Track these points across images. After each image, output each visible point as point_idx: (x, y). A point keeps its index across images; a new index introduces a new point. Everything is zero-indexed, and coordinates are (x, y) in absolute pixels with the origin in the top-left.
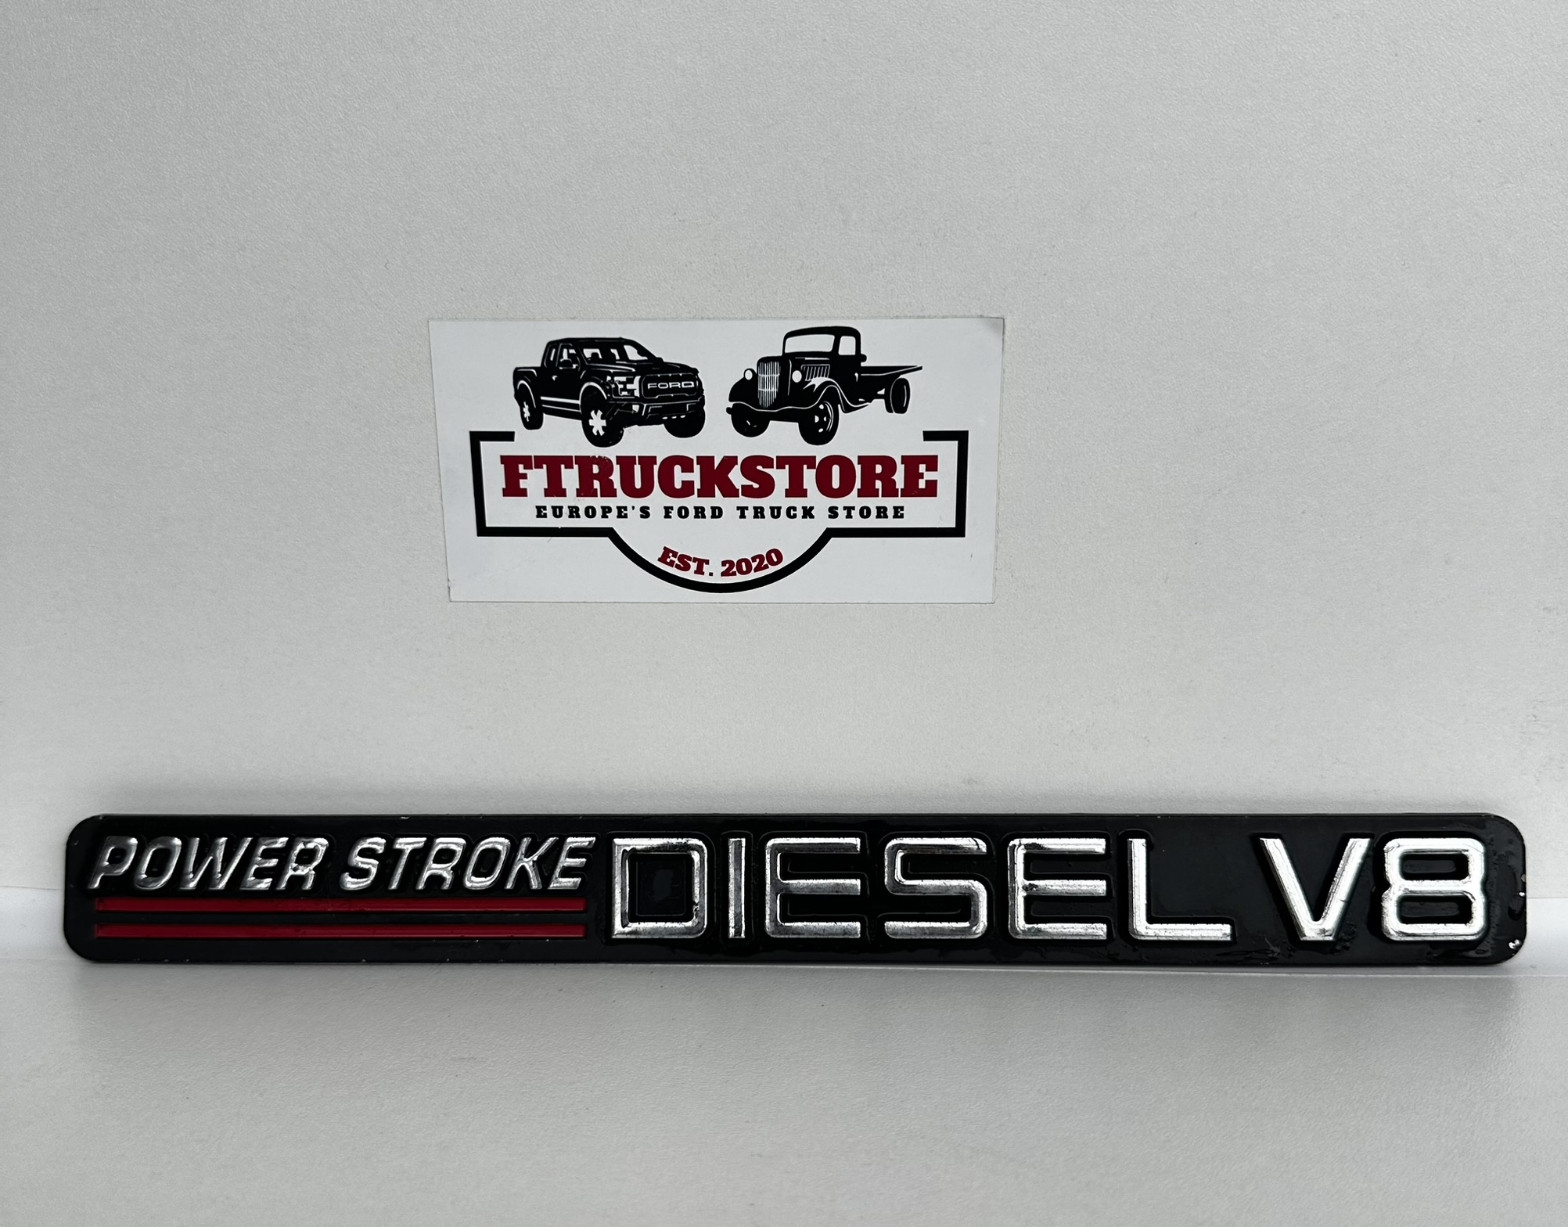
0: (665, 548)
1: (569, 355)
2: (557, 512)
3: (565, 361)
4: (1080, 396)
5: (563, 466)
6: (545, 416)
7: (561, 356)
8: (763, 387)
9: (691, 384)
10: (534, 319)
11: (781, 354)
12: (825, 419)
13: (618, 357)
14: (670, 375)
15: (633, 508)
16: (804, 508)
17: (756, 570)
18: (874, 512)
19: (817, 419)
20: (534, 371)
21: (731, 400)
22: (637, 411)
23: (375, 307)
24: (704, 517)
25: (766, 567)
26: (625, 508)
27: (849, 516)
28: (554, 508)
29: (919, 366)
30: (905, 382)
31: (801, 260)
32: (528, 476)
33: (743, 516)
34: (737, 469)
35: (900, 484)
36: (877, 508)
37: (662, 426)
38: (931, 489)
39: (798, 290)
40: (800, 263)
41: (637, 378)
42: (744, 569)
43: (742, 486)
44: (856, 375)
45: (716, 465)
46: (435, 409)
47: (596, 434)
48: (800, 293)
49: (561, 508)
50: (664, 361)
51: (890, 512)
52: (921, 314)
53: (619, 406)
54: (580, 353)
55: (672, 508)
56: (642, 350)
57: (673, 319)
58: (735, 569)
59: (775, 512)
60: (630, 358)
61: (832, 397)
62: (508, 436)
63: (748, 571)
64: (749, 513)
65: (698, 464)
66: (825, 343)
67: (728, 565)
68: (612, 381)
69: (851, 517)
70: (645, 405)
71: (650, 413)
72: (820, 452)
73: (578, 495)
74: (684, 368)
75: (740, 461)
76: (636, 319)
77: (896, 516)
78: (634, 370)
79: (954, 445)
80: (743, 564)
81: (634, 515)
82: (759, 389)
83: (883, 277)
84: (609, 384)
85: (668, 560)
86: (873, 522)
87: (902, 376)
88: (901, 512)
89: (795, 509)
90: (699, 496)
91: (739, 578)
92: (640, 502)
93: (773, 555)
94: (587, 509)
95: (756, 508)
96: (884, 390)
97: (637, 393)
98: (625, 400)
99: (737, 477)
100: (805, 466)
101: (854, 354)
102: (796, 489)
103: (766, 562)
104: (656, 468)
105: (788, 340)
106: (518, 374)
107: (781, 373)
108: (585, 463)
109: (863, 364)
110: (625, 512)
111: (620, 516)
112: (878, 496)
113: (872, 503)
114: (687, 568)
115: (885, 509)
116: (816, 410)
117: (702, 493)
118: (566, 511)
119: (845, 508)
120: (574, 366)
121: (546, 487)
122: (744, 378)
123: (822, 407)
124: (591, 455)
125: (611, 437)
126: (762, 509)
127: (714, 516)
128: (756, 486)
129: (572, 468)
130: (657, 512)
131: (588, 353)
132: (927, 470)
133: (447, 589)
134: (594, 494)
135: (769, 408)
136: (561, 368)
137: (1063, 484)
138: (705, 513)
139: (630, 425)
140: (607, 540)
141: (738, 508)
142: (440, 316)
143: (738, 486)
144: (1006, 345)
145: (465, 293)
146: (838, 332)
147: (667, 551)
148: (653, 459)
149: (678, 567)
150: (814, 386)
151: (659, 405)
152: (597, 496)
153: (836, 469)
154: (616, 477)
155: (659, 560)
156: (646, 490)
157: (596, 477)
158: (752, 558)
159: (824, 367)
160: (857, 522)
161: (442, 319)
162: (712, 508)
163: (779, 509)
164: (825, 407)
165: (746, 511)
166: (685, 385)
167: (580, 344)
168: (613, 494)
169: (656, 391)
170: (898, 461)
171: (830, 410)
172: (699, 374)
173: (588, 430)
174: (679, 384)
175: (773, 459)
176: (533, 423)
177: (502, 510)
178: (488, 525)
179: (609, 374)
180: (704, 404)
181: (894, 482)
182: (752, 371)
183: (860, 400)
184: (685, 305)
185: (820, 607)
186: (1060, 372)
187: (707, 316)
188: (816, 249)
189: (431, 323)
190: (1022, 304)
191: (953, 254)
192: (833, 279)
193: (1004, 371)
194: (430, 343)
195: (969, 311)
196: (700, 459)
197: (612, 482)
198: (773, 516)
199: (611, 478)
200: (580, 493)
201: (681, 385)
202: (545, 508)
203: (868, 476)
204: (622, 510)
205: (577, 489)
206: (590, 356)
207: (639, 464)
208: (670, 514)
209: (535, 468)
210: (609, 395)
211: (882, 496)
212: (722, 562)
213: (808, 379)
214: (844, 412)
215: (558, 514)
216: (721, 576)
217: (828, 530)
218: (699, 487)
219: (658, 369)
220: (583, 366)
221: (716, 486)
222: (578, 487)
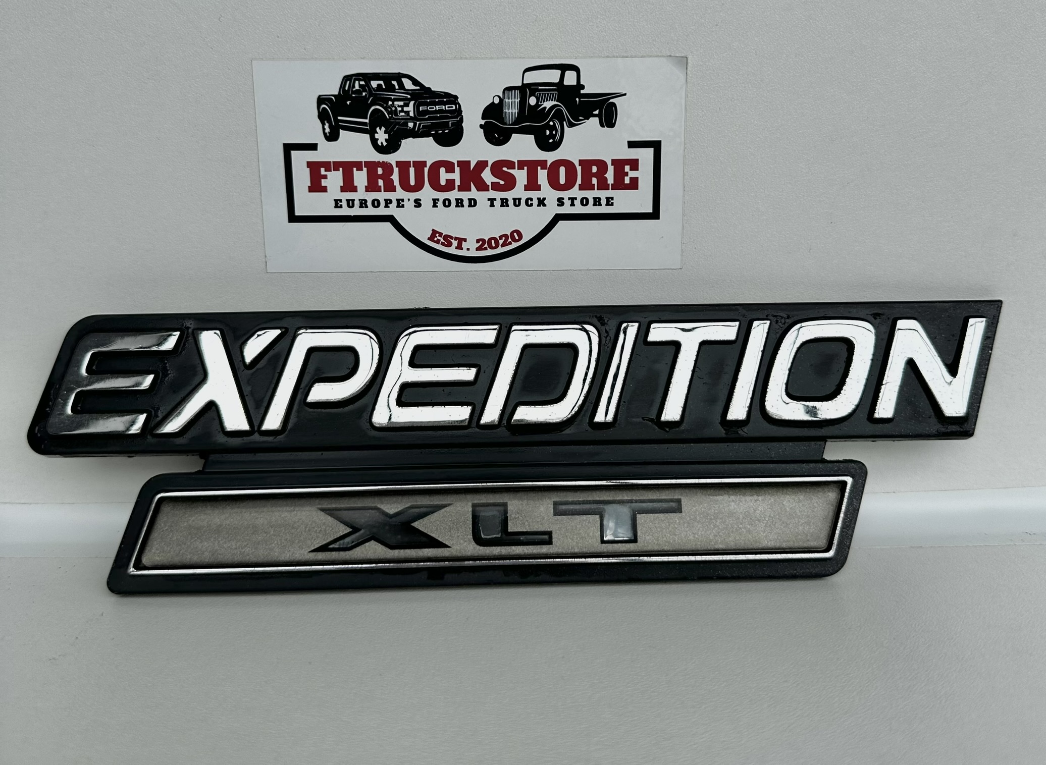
0: (433, 230)
1: (360, 86)
2: (350, 203)
3: (356, 90)
4: (744, 114)
5: (355, 169)
6: (341, 131)
7: (354, 87)
8: (507, 109)
9: (452, 107)
10: (334, 59)
11: (520, 84)
12: (554, 132)
13: (397, 87)
14: (437, 100)
15: (409, 200)
16: (539, 199)
17: (502, 246)
18: (591, 202)
19: (548, 132)
20: (333, 98)
21: (483, 118)
22: (412, 127)
23: (211, 50)
24: (462, 206)
25: (510, 243)
26: (403, 200)
27: (573, 204)
28: (348, 201)
29: (624, 93)
30: (614, 105)
31: (535, 15)
32: (328, 177)
33: (492, 205)
34: (488, 171)
35: (610, 180)
36: (594, 198)
38: (634, 184)
39: (533, 37)
40: (535, 17)
41: (412, 103)
42: (494, 245)
43: (492, 183)
44: (577, 99)
45: (472, 167)
46: (256, 127)
47: (380, 145)
48: (534, 39)
49: (353, 201)
50: (433, 89)
51: (604, 202)
52: (625, 55)
53: (398, 124)
54: (368, 84)
55: (438, 200)
56: (415, 82)
57: (439, 59)
58: (486, 245)
59: (517, 202)
60: (406, 88)
61: (559, 116)
62: (313, 147)
63: (496, 247)
64: (497, 203)
65: (458, 167)
66: (553, 76)
67: (481, 242)
68: (393, 105)
69: (574, 205)
70: (418, 123)
71: (422, 129)
72: (550, 157)
73: (366, 191)
74: (447, 95)
75: (490, 164)
76: (411, 59)
77: (607, 204)
78: (409, 97)
79: (650, 151)
80: (493, 241)
81: (409, 205)
82: (504, 110)
83: (597, 27)
84: (389, 107)
85: (436, 239)
86: (590, 209)
87: (611, 101)
88: (612, 201)
89: (531, 199)
90: (458, 191)
91: (489, 252)
92: (414, 196)
93: (515, 234)
94: (373, 201)
95: (502, 199)
96: (598, 111)
97: (412, 114)
98: (402, 119)
99: (487, 176)
100: (539, 168)
101: (575, 84)
102: (533, 185)
103: (510, 240)
104: (426, 170)
105: (526, 74)
106: (321, 100)
107: (521, 98)
108: (371, 166)
109: (582, 92)
110: (402, 203)
111: (398, 206)
112: (594, 190)
113: (590, 194)
114: (449, 245)
115: (600, 199)
116: (547, 126)
117: (461, 189)
118: (357, 203)
119: (569, 199)
121: (342, 185)
122: (493, 103)
123: (551, 123)
124: (377, 160)
125: (392, 146)
126: (507, 200)
127: (470, 206)
128: (502, 182)
129: (362, 170)
130: (427, 203)
131: (374, 84)
132: (630, 170)
133: (265, 263)
134: (378, 190)
135: (512, 125)
136: (354, 95)
137: (732, 179)
138: (464, 203)
139: (406, 138)
140: (388, 225)
141: (489, 199)
142: (261, 57)
143: (489, 183)
144: (688, 77)
145: (280, 40)
146: (564, 68)
147: (434, 232)
148: (424, 163)
149: (443, 244)
150: (545, 108)
151: (428, 123)
152: (381, 191)
153: (562, 170)
154: (395, 177)
155: (429, 239)
156: (419, 187)
157: (381, 177)
158: (499, 237)
159: (553, 94)
160: (578, 209)
161: (262, 59)
162: (469, 199)
163: (520, 199)
164: (554, 124)
165: (494, 202)
166: (448, 107)
167: (367, 77)
168: (393, 189)
169: (426, 112)
170: (609, 163)
171: (558, 126)
172: (458, 100)
173: (374, 141)
174: (444, 107)
175: (515, 163)
176: (332, 137)
177: (306, 203)
178: (297, 214)
179: (391, 99)
180: (462, 122)
181: (606, 179)
182: (499, 97)
183: (580, 118)
184: (448, 48)
185: (551, 273)
186: (729, 97)
187: (464, 56)
188: (546, 7)
189: (254, 62)
190: (701, 47)
191: (649, 10)
192: (559, 29)
193: (687, 96)
194: (253, 76)
195: (661, 52)
196: (460, 163)
197: (392, 181)
198: (515, 205)
199: (391, 177)
200: (368, 189)
201: (445, 108)
202: (341, 201)
203: (587, 175)
204: (401, 202)
205: (366, 186)
206: (376, 86)
207: (413, 167)
208: (437, 205)
209: (334, 170)
210: (390, 116)
211: (598, 189)
212: (477, 240)
213: (541, 102)
214: (568, 127)
215: (351, 205)
216: (476, 250)
217: (557, 215)
218: (459, 184)
219: (427, 95)
220: (371, 94)
221: (472, 183)
222: (366, 185)
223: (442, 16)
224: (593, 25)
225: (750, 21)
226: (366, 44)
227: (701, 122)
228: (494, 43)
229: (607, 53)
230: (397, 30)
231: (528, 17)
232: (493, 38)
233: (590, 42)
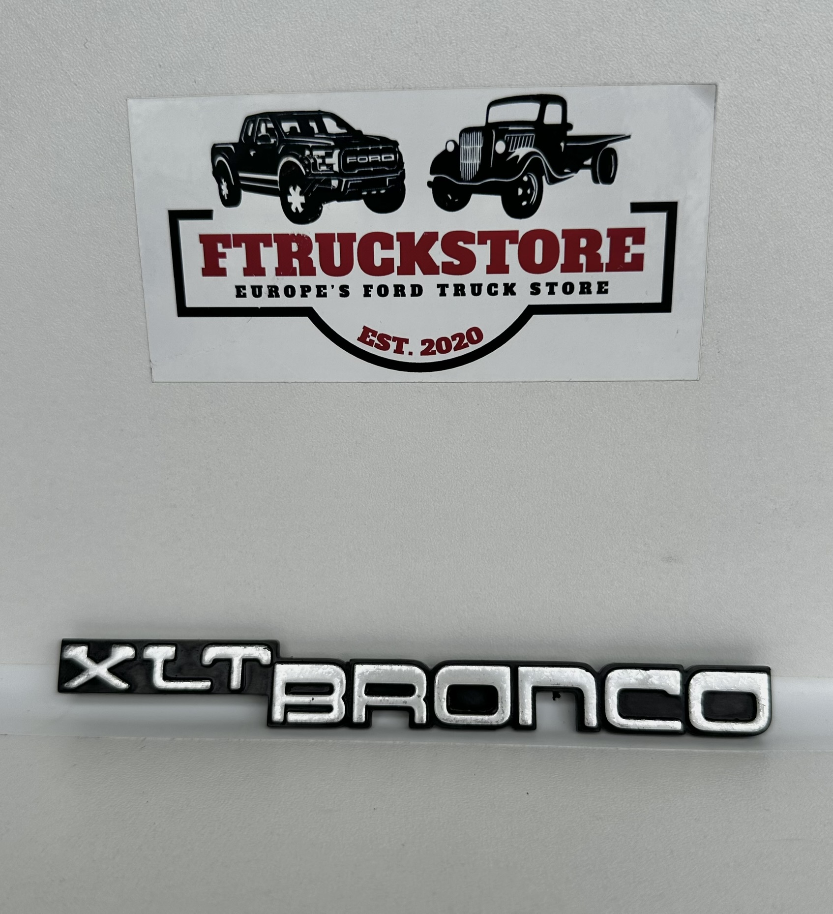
0: (365, 328)
1: (267, 129)
2: (257, 291)
3: (263, 135)
4: (793, 166)
5: (261, 245)
6: (243, 192)
7: (259, 131)
8: (466, 159)
9: (391, 157)
10: (232, 94)
12: (529, 191)
13: (316, 130)
14: (370, 148)
15: (333, 286)
16: (506, 285)
17: (456, 349)
18: (577, 288)
19: (520, 191)
20: (232, 147)
21: (432, 173)
22: (336, 186)
23: (74, 86)
24: (403, 295)
25: (466, 346)
26: (325, 287)
27: (551, 292)
28: (253, 288)
29: (627, 134)
30: (613, 152)
31: (506, 25)
32: (227, 255)
33: (443, 294)
34: (437, 245)
35: (605, 258)
36: (581, 283)
37: (362, 201)
38: (638, 263)
39: (502, 57)
40: (505, 29)
41: (337, 152)
42: (444, 348)
43: (443, 263)
44: (562, 144)
45: (416, 242)
46: (135, 189)
47: (294, 211)
48: (504, 60)
49: (260, 287)
50: (365, 133)
51: (594, 288)
52: (631, 81)
53: (318, 181)
54: (278, 127)
55: (371, 286)
56: (340, 122)
57: (373, 90)
58: (434, 348)
59: (476, 289)
60: (329, 131)
61: (536, 168)
62: (206, 215)
63: (448, 350)
64: (450, 291)
65: (397, 240)
66: (529, 112)
67: (427, 344)
68: (311, 156)
69: (554, 294)
70: (344, 180)
71: (351, 187)
72: (523, 226)
74: (384, 140)
75: (440, 237)
76: (335, 90)
77: (600, 291)
78: (332, 144)
79: (662, 217)
80: (443, 343)
81: (333, 293)
82: (461, 161)
83: (591, 42)
84: (306, 159)
85: (368, 340)
86: (577, 299)
87: (609, 146)
88: (606, 287)
89: (496, 286)
90: (399, 274)
91: (439, 357)
92: (339, 281)
93: (473, 333)
94: (286, 289)
95: (456, 286)
96: (591, 160)
97: (336, 168)
98: (324, 175)
99: (437, 254)
100: (507, 241)
101: (560, 122)
102: (498, 265)
103: (466, 341)
104: (355, 245)
105: (492, 109)
106: (216, 150)
107: (484, 144)
108: (283, 241)
109: (569, 133)
110: (324, 291)
111: (319, 295)
112: (581, 271)
113: (576, 278)
115: (589, 284)
116: (520, 183)
118: (265, 291)
119: (547, 284)
120: (273, 141)
121: (246, 266)
122: (446, 151)
123: (525, 179)
124: (290, 232)
125: (310, 213)
126: (463, 286)
127: (413, 294)
128: (457, 262)
129: (271, 246)
130: (356, 291)
131: (286, 126)
132: (634, 243)
133: (150, 371)
134: (293, 273)
135: (471, 181)
136: (259, 143)
137: (774, 257)
138: (405, 291)
139: (329, 201)
140: (306, 320)
141: (438, 286)
142: (139, 94)
143: (439, 263)
144: (719, 114)
145: (163, 70)
146: (544, 100)
147: (366, 330)
148: (352, 236)
149: (377, 346)
150: (517, 157)
151: (358, 180)
152: (296, 275)
153: (539, 244)
154: (315, 255)
155: (359, 339)
156: (345, 269)
157: (295, 255)
158: (452, 337)
159: (529, 137)
160: (560, 299)
161: (140, 97)
162: (412, 286)
163: (480, 286)
164: (529, 179)
165: (446, 289)
166: (385, 158)
167: (276, 117)
168: (312, 272)
169: (355, 165)
170: (604, 234)
171: (534, 182)
172: (399, 147)
173: (286, 206)
174: (379, 157)
175: (474, 235)
176: (231, 200)
178: (188, 305)
179: (308, 147)
180: (404, 178)
181: (599, 256)
182: (454, 142)
183: (566, 171)
184: (385, 75)
185: (520, 385)
186: (773, 142)
187: (407, 86)
188: (521, 15)
189: (130, 101)
190: (736, 72)
191: (664, 19)
192: (538, 46)
193: (715, 140)
194: (128, 121)
195: (680, 78)
196: (400, 236)
197: (311, 260)
198: (474, 293)
199: (310, 256)
200: (279, 272)
201: (381, 159)
202: (244, 288)
203: (573, 251)
204: (322, 289)
205: (276, 268)
206: (289, 130)
207: (338, 241)
208: (370, 293)
209: (234, 246)
210: (308, 171)
211: (587, 271)
212: (422, 341)
213: (512, 149)
214: (548, 184)
215: (257, 294)
216: (421, 355)
217: (530, 307)
218: (399, 265)
219: (357, 142)
220: (281, 141)
221: (416, 263)
222: (277, 266)
223: (377, 31)
224: (586, 40)
225: (806, 35)
226: (275, 73)
227: (734, 176)
228: (448, 67)
229: (605, 79)
230: (316, 51)
231: (496, 29)
232: (447, 59)
233: (581, 64)
